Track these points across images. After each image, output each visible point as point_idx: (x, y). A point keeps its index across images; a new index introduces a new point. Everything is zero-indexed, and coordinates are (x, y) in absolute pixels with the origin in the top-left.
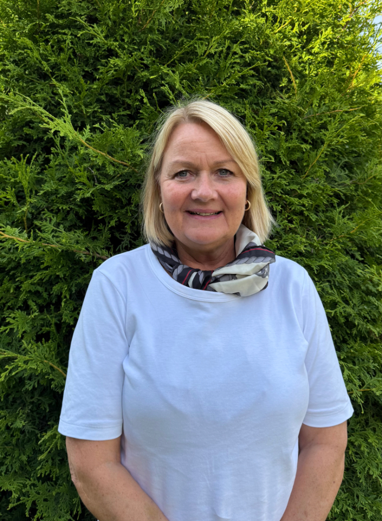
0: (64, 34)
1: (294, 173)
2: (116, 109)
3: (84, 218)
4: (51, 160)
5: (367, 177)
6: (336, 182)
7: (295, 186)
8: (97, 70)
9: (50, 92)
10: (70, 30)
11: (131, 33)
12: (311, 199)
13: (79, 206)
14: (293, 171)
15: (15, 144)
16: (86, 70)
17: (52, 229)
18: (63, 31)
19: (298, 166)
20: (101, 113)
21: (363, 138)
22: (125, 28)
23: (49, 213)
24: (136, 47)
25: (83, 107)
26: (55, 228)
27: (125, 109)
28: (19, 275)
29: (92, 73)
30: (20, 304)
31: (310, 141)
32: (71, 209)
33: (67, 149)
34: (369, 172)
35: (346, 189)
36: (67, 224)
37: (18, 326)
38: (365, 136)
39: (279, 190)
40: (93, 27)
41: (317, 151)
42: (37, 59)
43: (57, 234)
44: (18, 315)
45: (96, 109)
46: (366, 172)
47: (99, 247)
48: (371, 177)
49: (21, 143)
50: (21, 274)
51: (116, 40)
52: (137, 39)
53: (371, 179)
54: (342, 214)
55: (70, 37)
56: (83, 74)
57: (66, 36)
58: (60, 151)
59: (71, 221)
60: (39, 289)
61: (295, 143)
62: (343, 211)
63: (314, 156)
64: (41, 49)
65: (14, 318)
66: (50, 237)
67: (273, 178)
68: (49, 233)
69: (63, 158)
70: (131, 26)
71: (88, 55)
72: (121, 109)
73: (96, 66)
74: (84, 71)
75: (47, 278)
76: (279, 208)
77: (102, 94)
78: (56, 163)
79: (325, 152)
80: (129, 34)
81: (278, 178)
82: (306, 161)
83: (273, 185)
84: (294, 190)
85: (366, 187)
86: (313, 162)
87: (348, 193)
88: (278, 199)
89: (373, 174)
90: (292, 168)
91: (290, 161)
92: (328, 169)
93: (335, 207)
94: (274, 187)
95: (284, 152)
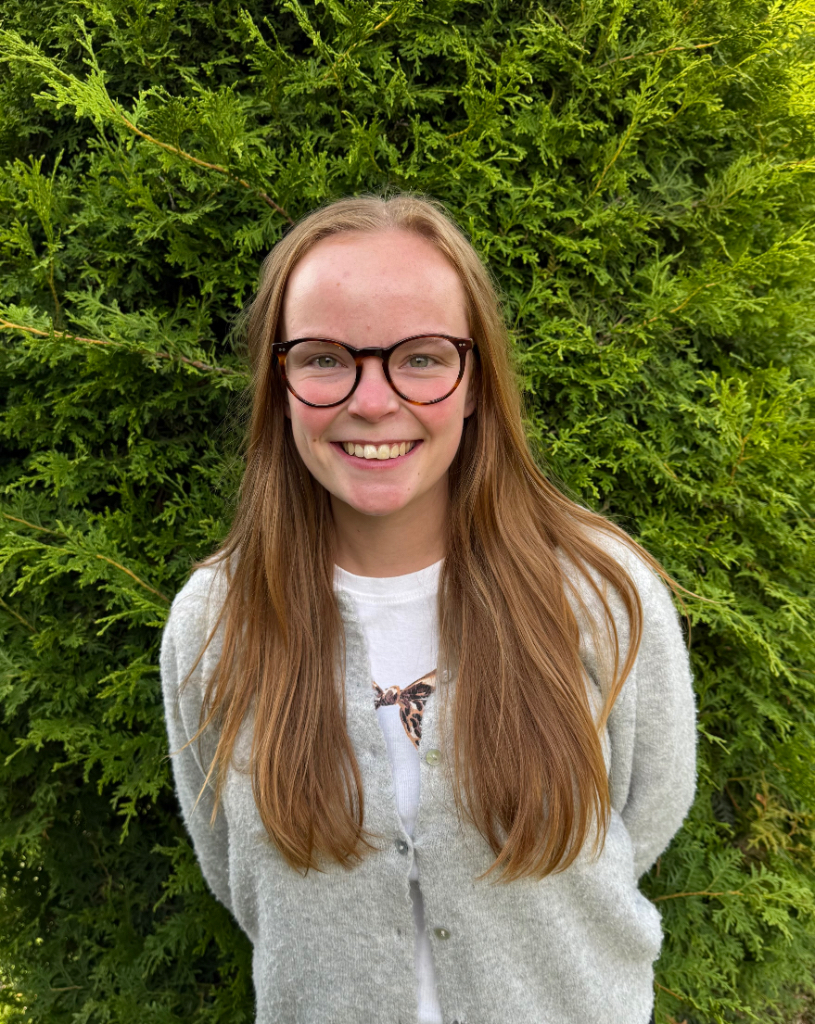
1: (571, 184)
2: (212, 52)
4: (91, 164)
6: (664, 203)
7: (573, 210)
12: (601, 241)
13: (147, 256)
14: (570, 180)
15: (25, 132)
17: (96, 309)
19: (581, 171)
20: (178, 62)
21: (714, 108)
23: (92, 269)
25: (140, 51)
27: (230, 52)
28: (51, 387)
30: (56, 441)
31: (609, 114)
32: (133, 262)
35: (683, 219)
37: (52, 478)
38: (720, 103)
39: (537, 222)
41: (619, 137)
43: (107, 318)
44: (51, 459)
45: (167, 55)
46: (725, 184)
47: (188, 343)
49: (36, 129)
53: (733, 196)
54: (665, 273)
58: (105, 144)
59: (135, 284)
60: (87, 413)
61: (570, 120)
62: (668, 267)
63: (613, 147)
65: (45, 464)
66: (94, 323)
67: (526, 197)
68: (93, 315)
69: (112, 159)
72: (222, 54)
75: (97, 394)
76: (535, 258)
78: (100, 169)
79: (634, 138)
81: (534, 197)
82: (596, 162)
83: (525, 211)
84: (570, 220)
85: (722, 214)
86: (611, 160)
87: (685, 227)
88: (534, 240)
89: (737, 186)
90: (570, 173)
91: (564, 158)
92: (646, 175)
93: (654, 257)
94: (527, 216)
95: (547, 139)
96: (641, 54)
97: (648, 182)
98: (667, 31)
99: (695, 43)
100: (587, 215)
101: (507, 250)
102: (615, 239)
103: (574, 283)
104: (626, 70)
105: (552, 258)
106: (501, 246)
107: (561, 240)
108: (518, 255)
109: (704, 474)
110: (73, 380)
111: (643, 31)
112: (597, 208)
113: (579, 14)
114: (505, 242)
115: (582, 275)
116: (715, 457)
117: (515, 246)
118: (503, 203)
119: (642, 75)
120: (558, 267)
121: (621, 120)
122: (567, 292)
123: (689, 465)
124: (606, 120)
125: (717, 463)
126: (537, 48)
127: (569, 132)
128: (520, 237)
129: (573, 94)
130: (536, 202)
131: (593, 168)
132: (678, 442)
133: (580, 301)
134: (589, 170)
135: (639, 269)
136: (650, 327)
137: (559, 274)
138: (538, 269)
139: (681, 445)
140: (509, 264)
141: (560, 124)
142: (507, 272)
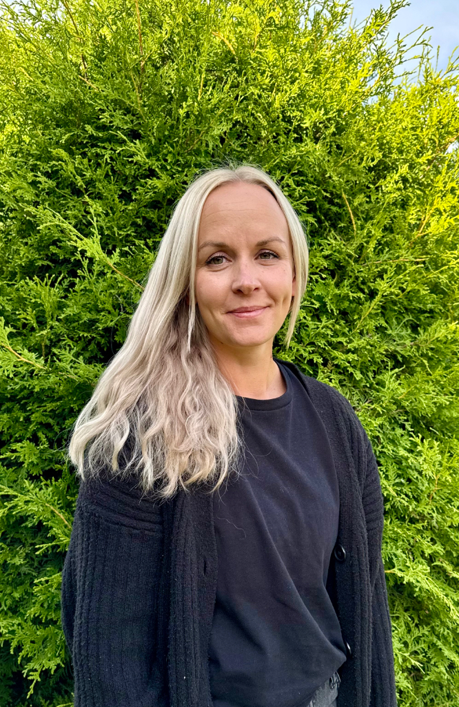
0: (104, 148)
1: (343, 324)
2: (152, 235)
3: (105, 350)
4: (76, 284)
5: (430, 339)
6: (395, 341)
7: (343, 338)
8: (135, 190)
9: (82, 210)
10: (110, 143)
11: (176, 154)
12: (358, 356)
13: (102, 336)
14: (342, 322)
15: (39, 263)
16: (124, 189)
17: (70, 359)
18: (103, 145)
19: (349, 318)
20: (135, 237)
22: (169, 147)
23: (69, 340)
24: (180, 169)
25: (115, 229)
26: (74, 359)
28: (31, 404)
29: (131, 193)
30: (29, 435)
31: (366, 290)
32: (93, 338)
33: (95, 273)
35: (405, 350)
36: (87, 355)
37: (24, 456)
38: (427, 290)
39: (323, 342)
40: (135, 144)
41: (371, 302)
42: (71, 173)
43: (75, 366)
44: (25, 445)
45: (129, 233)
46: (430, 334)
48: (434, 338)
49: (45, 262)
50: (33, 403)
51: (158, 160)
52: (182, 161)
53: (434, 341)
54: (393, 378)
55: (110, 152)
56: (120, 193)
57: (105, 150)
58: (86, 274)
59: (92, 351)
60: (51, 421)
61: (345, 290)
62: (395, 375)
63: (367, 307)
64: (76, 163)
65: (22, 447)
66: (68, 367)
67: (318, 328)
68: (68, 362)
69: (89, 283)
70: (177, 146)
71: (128, 174)
73: (135, 185)
74: (121, 190)
75: (60, 410)
76: (320, 361)
77: (139, 218)
78: (82, 287)
79: (378, 303)
80: (174, 154)
81: (322, 328)
82: (358, 314)
83: (316, 335)
84: (341, 343)
85: (427, 350)
86: (366, 313)
87: (406, 355)
88: (320, 351)
89: (436, 336)
90: (343, 319)
91: (339, 310)
92: (385, 325)
93: (388, 369)
94: (318, 338)
95: (331, 299)
96: (386, 261)
97: (386, 329)
98: (400, 251)
99: (416, 258)
100: (351, 341)
101: (305, 354)
102: (366, 356)
103: (342, 377)
104: (377, 267)
105: (330, 362)
106: (302, 352)
107: (336, 353)
108: (311, 358)
109: (414, 497)
110: (45, 401)
111: (387, 249)
112: (357, 338)
113: (353, 237)
114: (305, 350)
115: (346, 373)
116: (421, 487)
117: (310, 353)
118: (305, 329)
119: (385, 271)
120: (333, 368)
121: (372, 294)
122: (337, 382)
123: (404, 490)
124: (364, 293)
125: (422, 491)
126: (329, 252)
127: (344, 297)
128: (313, 349)
129: (347, 277)
130: (323, 331)
131: (356, 317)
132: (399, 476)
133: (344, 388)
134: (353, 318)
135: (379, 375)
136: (384, 405)
137: (333, 371)
138: (322, 367)
139: (400, 478)
140: (306, 362)
141: (339, 292)
142: (304, 367)
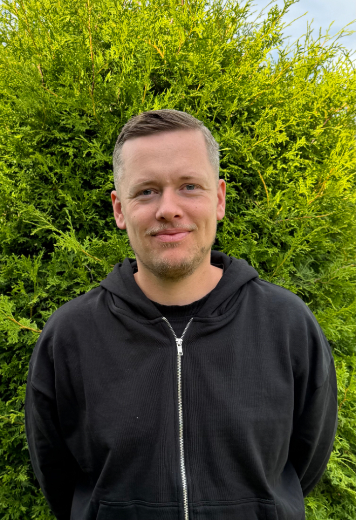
0: (67, 146)
1: (263, 273)
4: (52, 257)
5: (330, 277)
6: (301, 280)
8: (93, 178)
9: (54, 198)
10: (71, 141)
15: (21, 240)
16: (85, 178)
18: (66, 144)
19: (267, 267)
21: (326, 244)
23: (53, 303)
28: (24, 354)
31: (279, 244)
34: (332, 273)
35: (311, 287)
38: (328, 242)
40: (93, 143)
41: (284, 254)
42: (46, 171)
45: (94, 216)
46: (329, 273)
48: (334, 277)
49: (25, 239)
50: (26, 353)
53: (333, 279)
55: (72, 150)
57: (68, 148)
63: (281, 258)
64: (48, 162)
74: (82, 179)
77: (98, 201)
79: (291, 256)
82: (274, 263)
85: (329, 287)
86: (281, 264)
89: (336, 275)
90: (262, 269)
91: (260, 263)
92: (295, 269)
95: (253, 256)
96: (292, 219)
97: (295, 272)
113: (266, 203)
119: (295, 230)
124: (278, 247)
127: (263, 253)
131: (273, 265)
141: (259, 250)
